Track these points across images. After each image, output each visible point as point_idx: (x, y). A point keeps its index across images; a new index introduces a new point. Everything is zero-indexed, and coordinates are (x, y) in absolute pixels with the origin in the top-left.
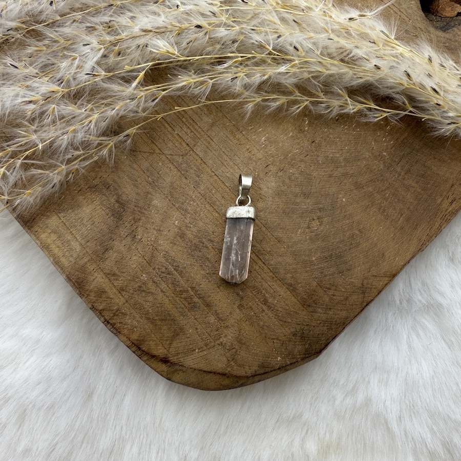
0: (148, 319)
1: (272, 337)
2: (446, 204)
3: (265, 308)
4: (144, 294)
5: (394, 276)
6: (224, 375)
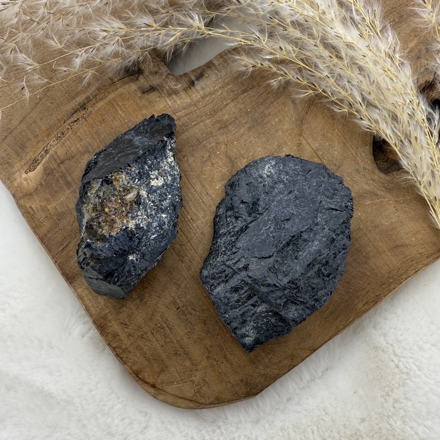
0: (145, 357)
1: (226, 381)
2: (360, 305)
3: (224, 361)
5: (314, 350)
6: (192, 401)
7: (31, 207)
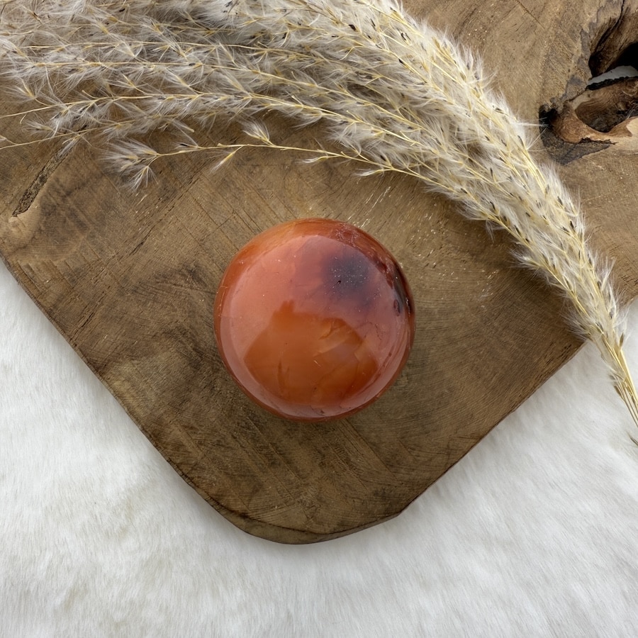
0: (227, 474)
1: (352, 496)
2: (542, 364)
3: (346, 466)
4: (223, 449)
5: (480, 438)
6: (304, 531)
7: (28, 267)
